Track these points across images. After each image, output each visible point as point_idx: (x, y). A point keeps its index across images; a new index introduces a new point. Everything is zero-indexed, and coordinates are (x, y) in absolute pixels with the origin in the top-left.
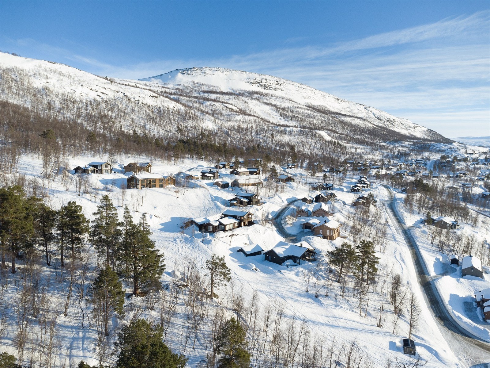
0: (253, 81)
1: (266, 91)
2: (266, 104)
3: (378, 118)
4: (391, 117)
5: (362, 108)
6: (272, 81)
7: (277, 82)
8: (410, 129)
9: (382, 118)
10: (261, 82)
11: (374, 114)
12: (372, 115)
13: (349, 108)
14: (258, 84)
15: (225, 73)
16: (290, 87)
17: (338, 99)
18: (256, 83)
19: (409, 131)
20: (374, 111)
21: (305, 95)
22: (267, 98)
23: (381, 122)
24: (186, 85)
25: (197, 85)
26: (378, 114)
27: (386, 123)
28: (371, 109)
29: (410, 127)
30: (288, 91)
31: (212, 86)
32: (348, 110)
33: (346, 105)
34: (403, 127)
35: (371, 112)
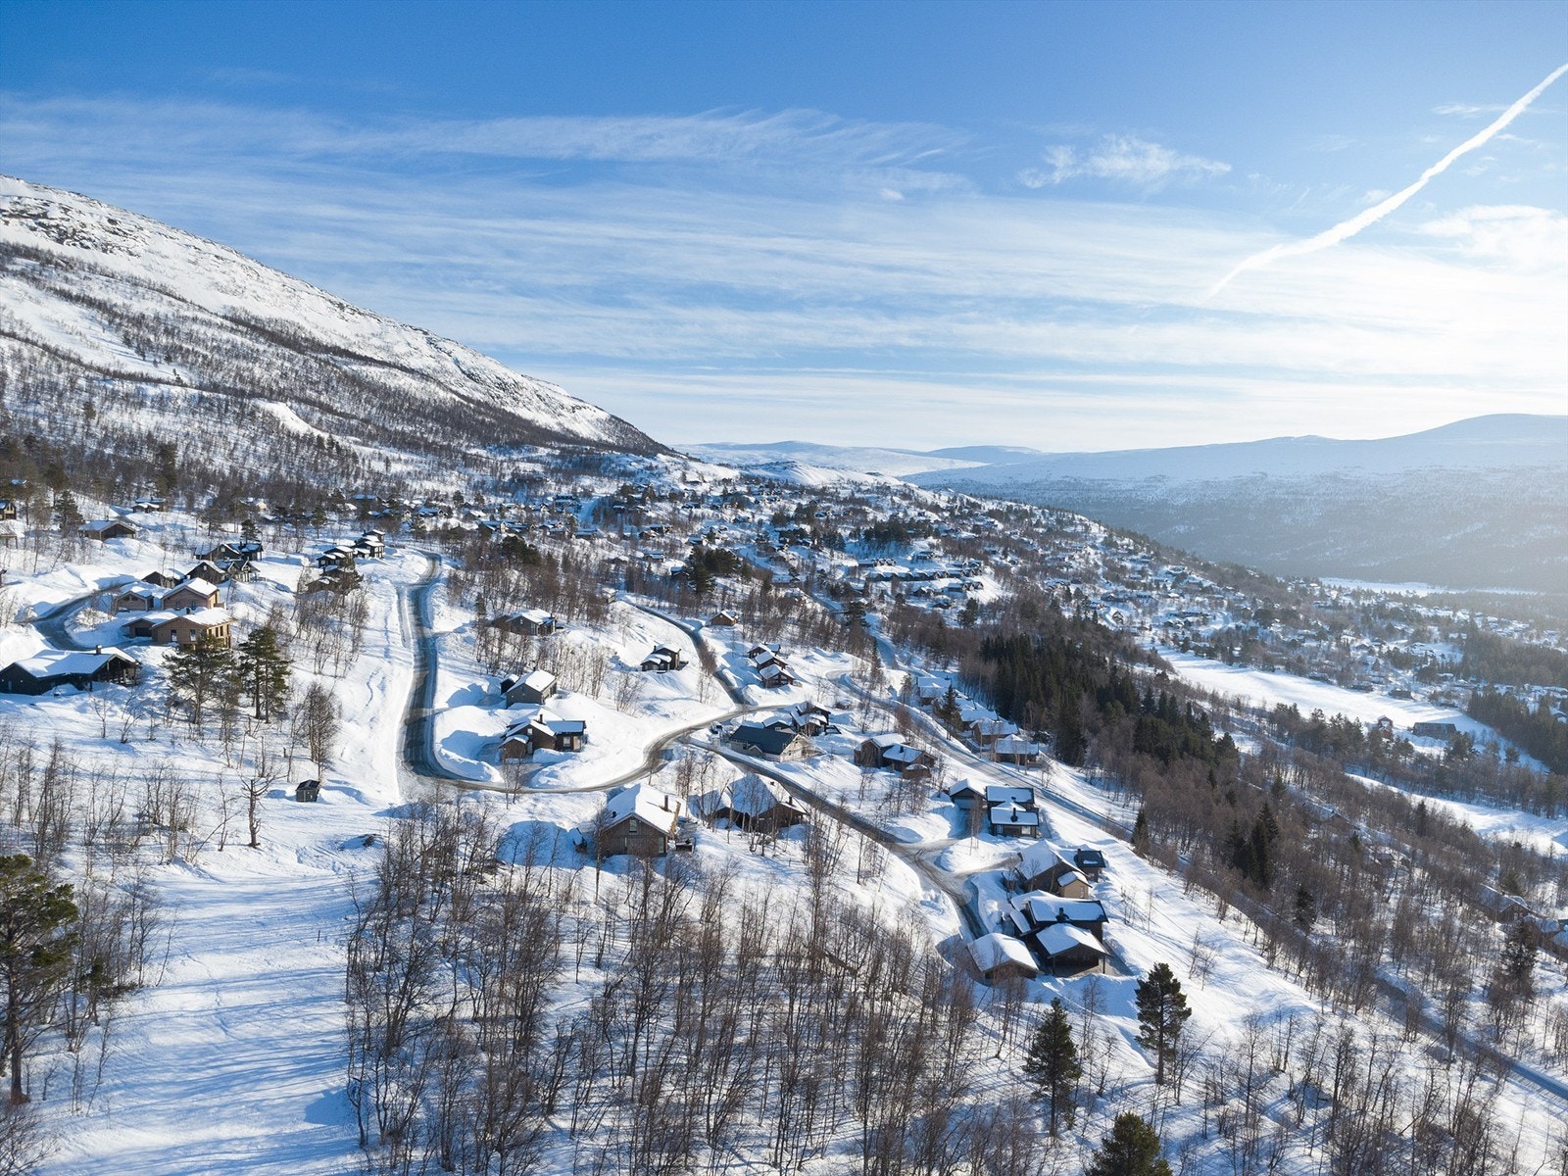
0: (6, 206)
1: (68, 250)
2: (66, 296)
3: (470, 376)
4: (511, 375)
5: (420, 341)
6: (91, 217)
7: (110, 221)
8: (563, 412)
9: (483, 377)
10: (45, 216)
11: (457, 362)
12: (450, 366)
13: (379, 336)
14: (31, 222)
16: (166, 246)
17: (341, 306)
18: (20, 215)
19: (561, 419)
20: (459, 353)
21: (222, 280)
22: (70, 276)
23: (479, 386)
26: (469, 363)
27: (495, 391)
28: (448, 346)
29: (562, 407)
30: (158, 259)
32: (376, 341)
33: (368, 325)
34: (543, 406)
35: (449, 354)
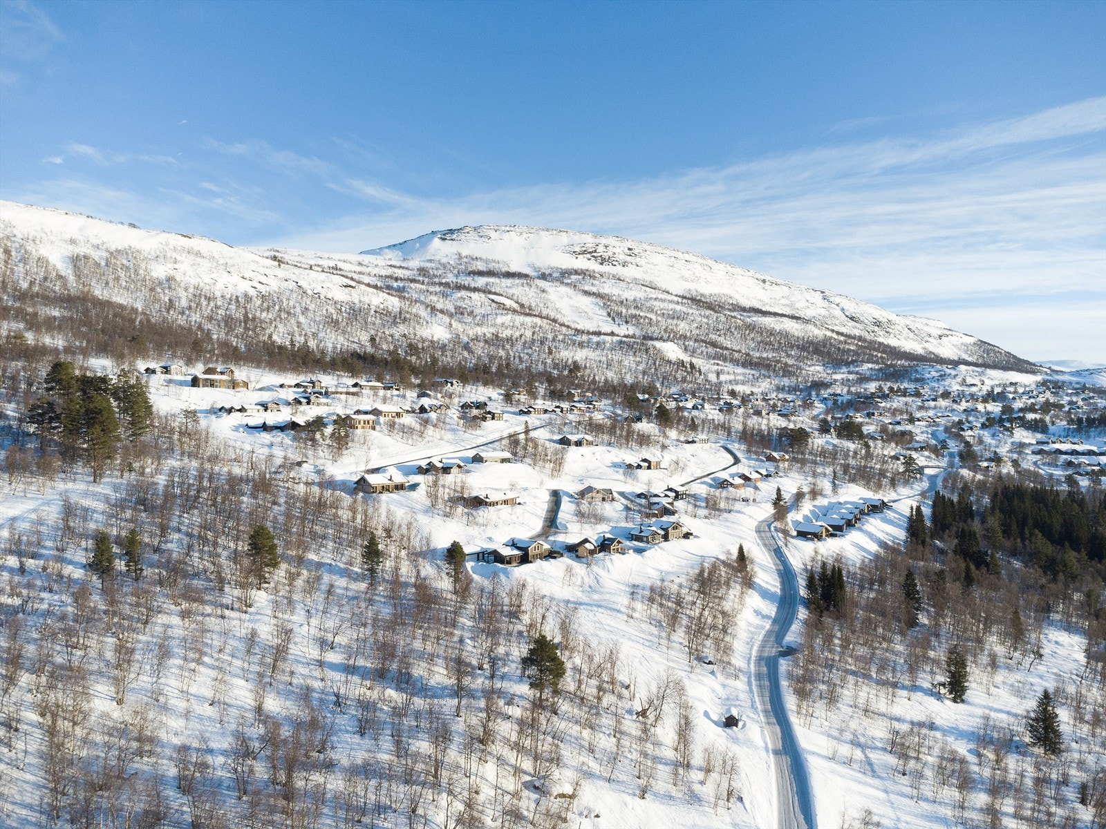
0: (578, 249)
1: (605, 268)
2: (586, 293)
3: (852, 319)
4: (883, 315)
5: (819, 296)
6: (618, 248)
7: (629, 249)
8: (929, 339)
9: (862, 318)
10: (595, 251)
11: (843, 310)
12: (837, 312)
13: (787, 298)
14: (589, 256)
15: (525, 235)
16: (659, 259)
17: (764, 281)
18: (584, 253)
19: (927, 345)
20: (845, 304)
21: (686, 274)
23: (858, 325)
24: (444, 260)
25: (465, 260)
26: (852, 310)
27: (871, 328)
28: (837, 300)
29: (930, 336)
30: (652, 266)
31: (494, 261)
32: (784, 301)
33: (779, 291)
34: (912, 335)
35: (837, 305)
